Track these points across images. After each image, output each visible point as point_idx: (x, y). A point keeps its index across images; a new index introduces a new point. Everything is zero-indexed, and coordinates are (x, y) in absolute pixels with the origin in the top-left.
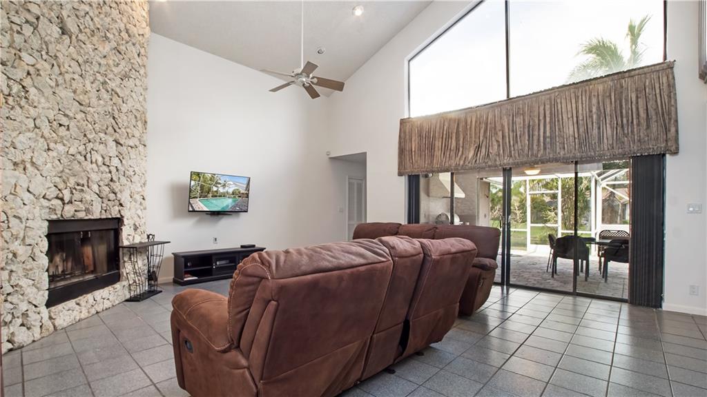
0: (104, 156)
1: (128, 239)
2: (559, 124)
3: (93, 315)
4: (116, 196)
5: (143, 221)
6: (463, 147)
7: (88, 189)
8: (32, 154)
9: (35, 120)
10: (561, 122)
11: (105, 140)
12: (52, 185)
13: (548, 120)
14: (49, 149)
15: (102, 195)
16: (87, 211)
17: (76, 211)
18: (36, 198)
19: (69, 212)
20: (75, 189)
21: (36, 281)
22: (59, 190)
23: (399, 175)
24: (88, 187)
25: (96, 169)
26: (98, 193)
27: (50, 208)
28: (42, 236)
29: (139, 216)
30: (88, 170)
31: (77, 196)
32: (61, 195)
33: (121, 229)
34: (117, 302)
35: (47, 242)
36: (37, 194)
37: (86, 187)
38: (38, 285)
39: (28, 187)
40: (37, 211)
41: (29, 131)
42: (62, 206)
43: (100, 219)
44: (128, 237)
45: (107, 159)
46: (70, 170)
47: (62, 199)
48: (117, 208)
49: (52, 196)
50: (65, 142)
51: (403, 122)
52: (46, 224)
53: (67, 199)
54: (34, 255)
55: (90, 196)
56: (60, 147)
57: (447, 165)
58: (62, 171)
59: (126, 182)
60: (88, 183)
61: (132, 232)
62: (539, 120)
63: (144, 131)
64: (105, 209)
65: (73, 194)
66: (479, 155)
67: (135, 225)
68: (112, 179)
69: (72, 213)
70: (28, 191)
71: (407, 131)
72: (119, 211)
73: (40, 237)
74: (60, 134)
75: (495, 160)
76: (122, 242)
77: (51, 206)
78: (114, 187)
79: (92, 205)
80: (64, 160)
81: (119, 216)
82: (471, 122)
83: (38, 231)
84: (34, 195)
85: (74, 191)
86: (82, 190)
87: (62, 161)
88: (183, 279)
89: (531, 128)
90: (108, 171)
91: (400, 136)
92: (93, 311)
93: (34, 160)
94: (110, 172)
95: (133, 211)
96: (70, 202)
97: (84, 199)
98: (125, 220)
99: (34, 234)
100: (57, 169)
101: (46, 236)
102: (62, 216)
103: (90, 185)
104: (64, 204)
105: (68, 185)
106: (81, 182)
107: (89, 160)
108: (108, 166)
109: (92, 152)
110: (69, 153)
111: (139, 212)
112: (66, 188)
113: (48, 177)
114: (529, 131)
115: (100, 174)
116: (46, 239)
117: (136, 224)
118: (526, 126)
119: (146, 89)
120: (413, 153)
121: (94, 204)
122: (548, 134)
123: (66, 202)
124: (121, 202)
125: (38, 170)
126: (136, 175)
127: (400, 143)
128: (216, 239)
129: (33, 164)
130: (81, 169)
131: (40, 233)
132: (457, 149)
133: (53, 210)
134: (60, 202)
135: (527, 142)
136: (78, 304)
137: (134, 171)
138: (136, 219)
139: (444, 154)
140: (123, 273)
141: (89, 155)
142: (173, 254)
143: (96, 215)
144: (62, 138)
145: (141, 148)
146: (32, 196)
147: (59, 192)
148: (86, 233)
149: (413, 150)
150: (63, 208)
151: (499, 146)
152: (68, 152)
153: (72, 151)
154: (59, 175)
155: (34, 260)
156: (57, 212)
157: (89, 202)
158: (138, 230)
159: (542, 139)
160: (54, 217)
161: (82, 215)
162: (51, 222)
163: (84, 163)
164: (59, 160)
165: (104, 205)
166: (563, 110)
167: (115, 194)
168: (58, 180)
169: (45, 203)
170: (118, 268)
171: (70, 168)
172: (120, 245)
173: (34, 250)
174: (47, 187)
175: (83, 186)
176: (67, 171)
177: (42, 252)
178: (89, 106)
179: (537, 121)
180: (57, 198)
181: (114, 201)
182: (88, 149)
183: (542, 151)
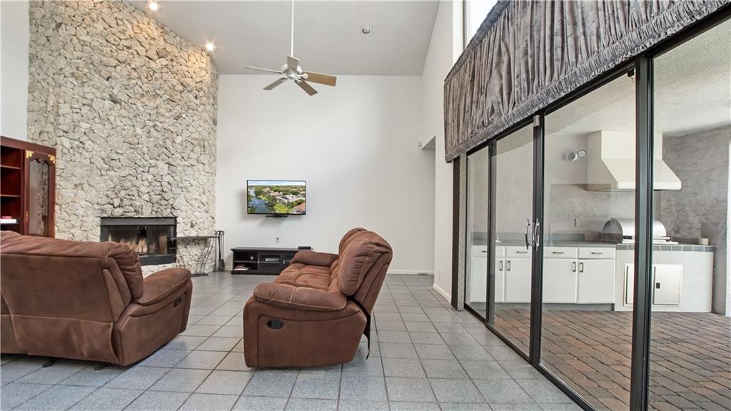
0: (156, 175)
1: (183, 233)
4: (168, 202)
7: (138, 198)
8: (88, 179)
9: (90, 159)
11: (157, 165)
12: (104, 196)
14: (102, 175)
15: (152, 202)
16: (137, 212)
17: (125, 212)
18: (91, 204)
19: (119, 213)
23: (447, 163)
25: (147, 185)
26: (148, 200)
28: (96, 226)
29: (197, 217)
30: (139, 185)
31: (127, 202)
32: (112, 202)
33: (176, 226)
36: (92, 201)
37: (136, 196)
39: (86, 198)
40: (90, 212)
41: (86, 166)
43: (151, 217)
44: (184, 231)
45: (158, 177)
46: (122, 186)
48: (169, 210)
49: (105, 203)
50: (116, 169)
52: (99, 219)
53: (116, 204)
55: (140, 202)
56: (112, 173)
58: (114, 187)
59: (180, 191)
60: (138, 194)
61: (188, 228)
64: (156, 211)
65: (123, 201)
67: (191, 223)
68: (163, 190)
69: (122, 213)
72: (172, 212)
74: (112, 165)
76: (176, 234)
78: (166, 196)
79: (142, 208)
80: (116, 180)
81: (171, 216)
85: (124, 199)
86: (133, 199)
87: (114, 182)
90: (159, 185)
93: (89, 182)
94: (162, 186)
95: (189, 212)
96: (120, 206)
97: (133, 205)
98: (179, 219)
99: (89, 224)
100: (110, 186)
102: (112, 215)
104: (114, 207)
105: (120, 195)
106: (132, 193)
107: (140, 179)
108: (160, 181)
109: (143, 173)
110: (121, 176)
112: (117, 198)
113: (101, 191)
115: (151, 187)
117: (193, 222)
121: (144, 208)
123: (116, 206)
124: (174, 206)
126: (193, 186)
128: (278, 239)
130: (132, 186)
131: (94, 224)
133: (104, 211)
134: (110, 206)
137: (190, 184)
138: (193, 218)
141: (139, 176)
142: (231, 250)
143: (146, 215)
146: (88, 203)
147: (110, 200)
148: (142, 226)
150: (113, 210)
152: (119, 175)
153: (123, 174)
154: (111, 190)
156: (108, 212)
157: (138, 206)
160: (105, 215)
161: (131, 215)
162: (102, 218)
163: (135, 181)
164: (111, 181)
165: (155, 208)
167: (167, 200)
168: (110, 193)
169: (98, 207)
172: (177, 237)
174: (100, 197)
176: (119, 187)
178: (138, 144)
180: (108, 204)
181: (165, 205)
182: (139, 172)
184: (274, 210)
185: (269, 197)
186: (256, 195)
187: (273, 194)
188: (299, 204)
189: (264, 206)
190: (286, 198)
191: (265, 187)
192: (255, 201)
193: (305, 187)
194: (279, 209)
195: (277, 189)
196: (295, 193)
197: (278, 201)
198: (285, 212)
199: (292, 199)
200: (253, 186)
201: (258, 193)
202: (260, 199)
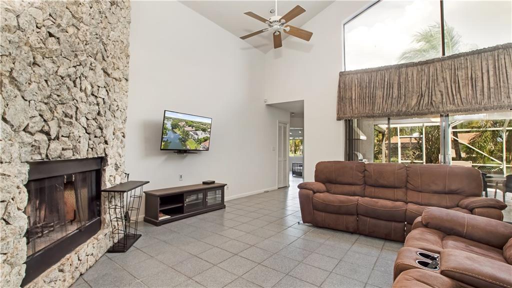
0: (94, 85)
1: (110, 180)
2: (503, 77)
3: (78, 279)
4: (102, 132)
5: (123, 159)
6: (405, 96)
7: (76, 122)
8: (12, 66)
9: (18, 16)
10: (505, 75)
11: (95, 66)
12: (37, 113)
13: (491, 73)
14: (35, 64)
15: (89, 131)
16: (75, 149)
17: (63, 149)
18: (15, 131)
19: (55, 151)
20: (63, 121)
21: (9, 255)
22: (45, 121)
23: (337, 120)
24: (76, 120)
25: (85, 99)
26: (86, 126)
27: (32, 146)
28: (21, 186)
29: (120, 155)
30: (78, 99)
31: (65, 130)
32: (46, 128)
33: (105, 170)
34: (100, 255)
35: (27, 194)
36: (16, 124)
37: (74, 119)
38: (13, 260)
39: (4, 113)
40: (15, 150)
41: (9, 31)
42: (48, 142)
43: (87, 159)
44: (111, 178)
45: (96, 88)
46: (58, 96)
47: (48, 134)
48: (103, 146)
49: (36, 128)
50: (54, 58)
51: (342, 74)
52: (27, 168)
53: (53, 134)
54: (9, 216)
55: (78, 131)
56: (49, 64)
57: (389, 111)
58: (50, 97)
59: (110, 117)
60: (76, 114)
61: (114, 173)
62: (482, 73)
63: (127, 65)
64: (92, 146)
65: (60, 127)
66: (422, 102)
67: (116, 164)
68: (99, 112)
69: (59, 152)
70: (4, 120)
71: (347, 82)
72: (105, 149)
73: (18, 187)
74: (50, 47)
75: (439, 107)
76: (105, 184)
77: (34, 143)
78: (101, 122)
79: (80, 142)
80: (53, 83)
81: (104, 155)
82: (413, 74)
83: (15, 179)
84: (12, 126)
85: (62, 124)
86: (71, 123)
87: (49, 83)
88: (157, 219)
89: (474, 80)
90: (95, 102)
91: (339, 86)
92: (77, 274)
93: (15, 74)
94: (98, 104)
95: (115, 149)
96: (57, 138)
97: (71, 135)
98: (109, 159)
99: (9, 183)
100: (44, 92)
101: (25, 185)
102: (47, 156)
103: (78, 118)
104: (50, 140)
105: (56, 114)
106: (69, 112)
107: (79, 86)
108: (96, 96)
109: (83, 78)
110: (58, 74)
111: (120, 151)
112: (53, 119)
113: (32, 102)
114: (472, 83)
115: (88, 105)
116: (25, 190)
117: (118, 163)
118: (469, 79)
119: (129, 23)
120: (354, 101)
121: (82, 141)
122: (492, 85)
123: (53, 138)
124: (107, 139)
125: (20, 90)
126: (119, 111)
127: (339, 92)
128: (181, 176)
129: (13, 80)
130: (70, 97)
131: (17, 181)
132: (399, 97)
133: (36, 148)
134: (45, 138)
135: (470, 92)
136: (61, 271)
137: (118, 106)
138: (118, 158)
139: (386, 101)
140: (105, 219)
141: (78, 80)
143: (83, 155)
144: (51, 51)
145: (124, 81)
146: (8, 128)
147: (43, 123)
148: (70, 176)
149: (354, 98)
150: (49, 146)
151: (442, 95)
152: (57, 72)
153: (62, 71)
154: (46, 101)
155: (8, 223)
156: (42, 151)
157: (77, 138)
158: (119, 170)
159: (486, 90)
160: (37, 158)
161: (68, 154)
162: (33, 165)
163: (74, 90)
164: (46, 81)
165: (91, 142)
166: (507, 65)
167: (101, 129)
168: (44, 107)
169: (27, 138)
170: (99, 215)
171: (59, 93)
172: (103, 188)
173: (9, 208)
174: (30, 115)
175: (71, 117)
176: (55, 97)
177: (19, 209)
179: (480, 75)
180: (42, 131)
181: (99, 137)
182: (79, 74)
183: (486, 100)
184: (185, 146)
185: (184, 132)
186: (173, 128)
187: (187, 129)
188: (206, 140)
189: (178, 141)
190: (197, 134)
191: (181, 120)
192: (170, 135)
193: (211, 125)
194: (191, 145)
195: (190, 124)
196: (204, 130)
197: (190, 137)
198: (194, 148)
199: (201, 135)
200: (171, 118)
201: (175, 126)
202: (176, 133)
